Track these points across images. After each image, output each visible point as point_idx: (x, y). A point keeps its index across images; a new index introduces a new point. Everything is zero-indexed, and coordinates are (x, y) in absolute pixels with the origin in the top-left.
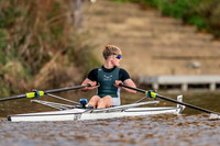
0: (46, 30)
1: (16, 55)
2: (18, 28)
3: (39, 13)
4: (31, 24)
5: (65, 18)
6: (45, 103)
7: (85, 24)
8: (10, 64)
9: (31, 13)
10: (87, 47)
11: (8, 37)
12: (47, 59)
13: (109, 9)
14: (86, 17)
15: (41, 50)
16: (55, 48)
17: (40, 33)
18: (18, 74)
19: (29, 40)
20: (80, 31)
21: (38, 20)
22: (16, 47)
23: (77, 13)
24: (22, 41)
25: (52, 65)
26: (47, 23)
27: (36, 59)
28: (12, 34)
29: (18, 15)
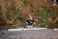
2: (51, 13)
3: (55, 10)
4: (53, 12)
6: (18, 27)
8: (49, 19)
9: (53, 10)
11: (49, 14)
12: (56, 18)
15: (55, 16)
16: (57, 16)
17: (55, 13)
18: (51, 21)
19: (53, 15)
22: (51, 16)
24: (52, 15)
27: (54, 18)
29: (51, 10)
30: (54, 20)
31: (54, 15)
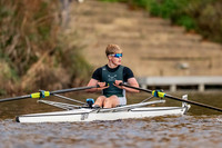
0: (33, 30)
1: (3, 56)
2: (5, 28)
3: (27, 13)
5: (53, 18)
7: (73, 24)
9: (19, 12)
10: (74, 47)
12: (34, 60)
13: (97, 9)
14: (74, 18)
15: (29, 51)
16: (42, 49)
17: (27, 32)
19: (16, 41)
20: (68, 32)
21: (25, 20)
22: (2, 48)
23: (64, 13)
24: (9, 42)
25: (39, 66)
26: (34, 23)
27: (23, 60)
29: (5, 15)
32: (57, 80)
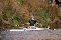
0: (55, 13)
1: (49, 17)
2: (50, 13)
3: (53, 10)
4: (52, 12)
5: (58, 11)
8: (48, 19)
15: (54, 17)
16: (56, 16)
19: (51, 15)
21: (53, 11)
22: (49, 16)
26: (55, 12)
28: (48, 14)
30: (52, 20)
31: (53, 15)
32: (59, 22)
